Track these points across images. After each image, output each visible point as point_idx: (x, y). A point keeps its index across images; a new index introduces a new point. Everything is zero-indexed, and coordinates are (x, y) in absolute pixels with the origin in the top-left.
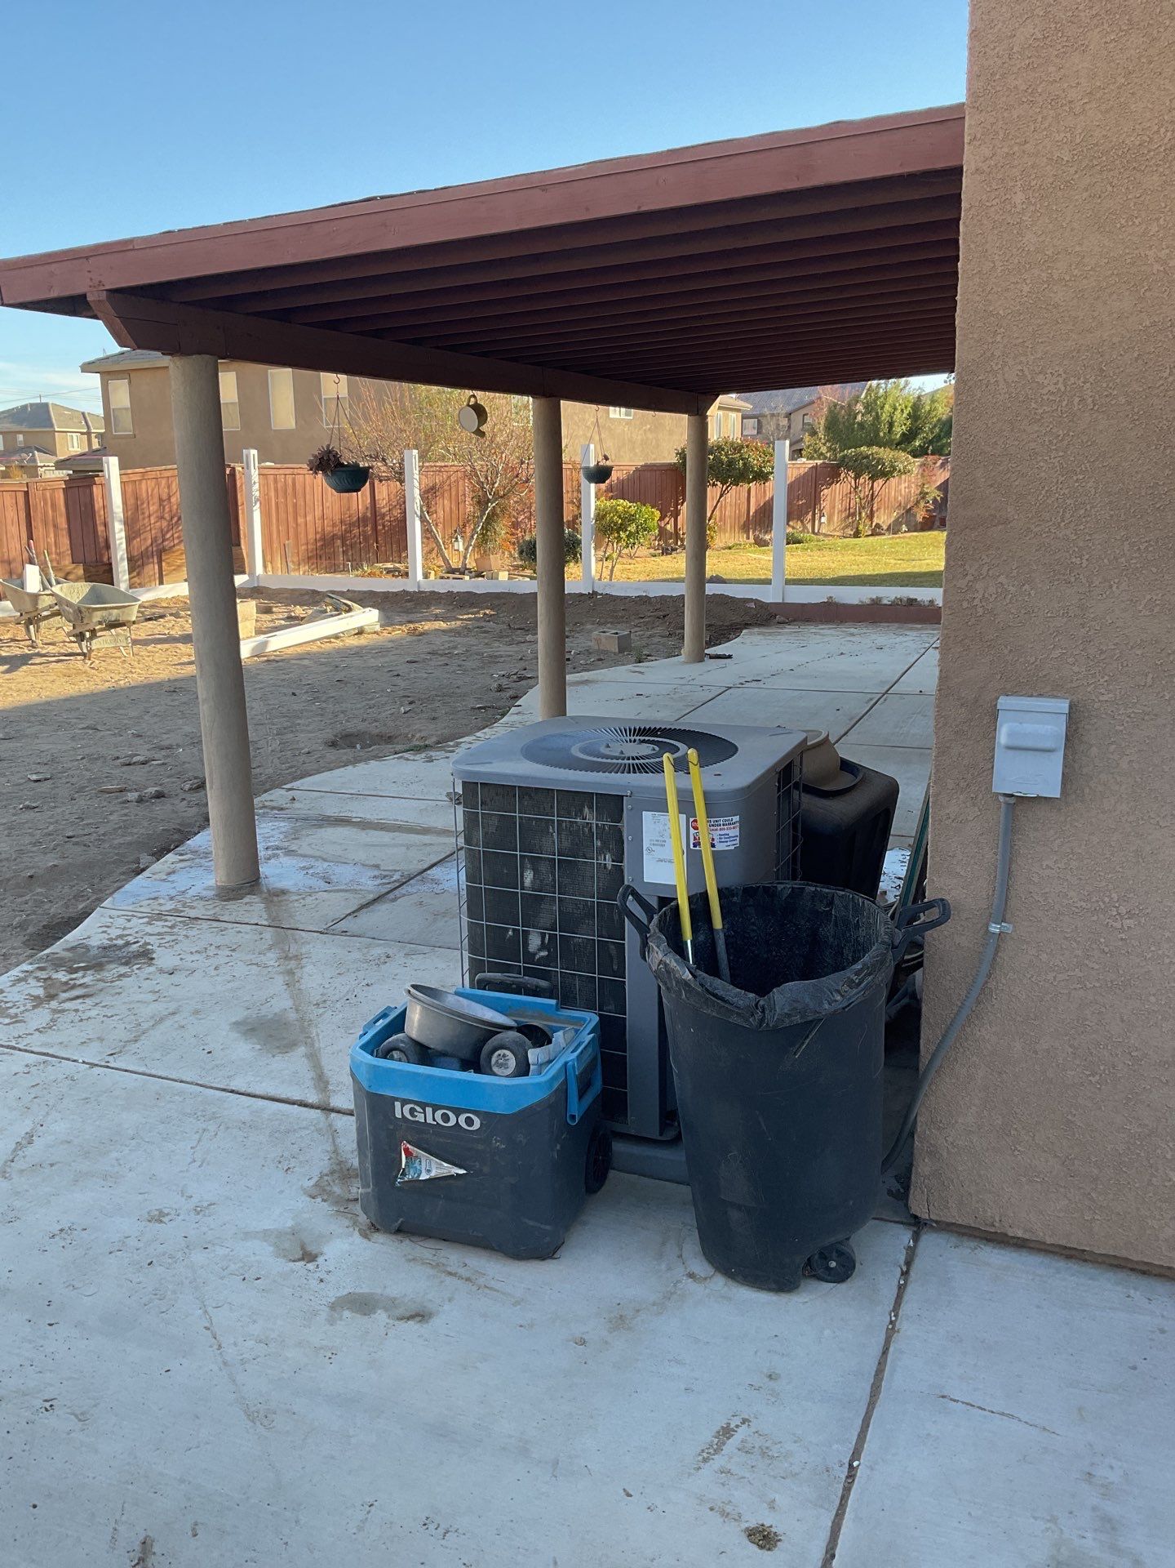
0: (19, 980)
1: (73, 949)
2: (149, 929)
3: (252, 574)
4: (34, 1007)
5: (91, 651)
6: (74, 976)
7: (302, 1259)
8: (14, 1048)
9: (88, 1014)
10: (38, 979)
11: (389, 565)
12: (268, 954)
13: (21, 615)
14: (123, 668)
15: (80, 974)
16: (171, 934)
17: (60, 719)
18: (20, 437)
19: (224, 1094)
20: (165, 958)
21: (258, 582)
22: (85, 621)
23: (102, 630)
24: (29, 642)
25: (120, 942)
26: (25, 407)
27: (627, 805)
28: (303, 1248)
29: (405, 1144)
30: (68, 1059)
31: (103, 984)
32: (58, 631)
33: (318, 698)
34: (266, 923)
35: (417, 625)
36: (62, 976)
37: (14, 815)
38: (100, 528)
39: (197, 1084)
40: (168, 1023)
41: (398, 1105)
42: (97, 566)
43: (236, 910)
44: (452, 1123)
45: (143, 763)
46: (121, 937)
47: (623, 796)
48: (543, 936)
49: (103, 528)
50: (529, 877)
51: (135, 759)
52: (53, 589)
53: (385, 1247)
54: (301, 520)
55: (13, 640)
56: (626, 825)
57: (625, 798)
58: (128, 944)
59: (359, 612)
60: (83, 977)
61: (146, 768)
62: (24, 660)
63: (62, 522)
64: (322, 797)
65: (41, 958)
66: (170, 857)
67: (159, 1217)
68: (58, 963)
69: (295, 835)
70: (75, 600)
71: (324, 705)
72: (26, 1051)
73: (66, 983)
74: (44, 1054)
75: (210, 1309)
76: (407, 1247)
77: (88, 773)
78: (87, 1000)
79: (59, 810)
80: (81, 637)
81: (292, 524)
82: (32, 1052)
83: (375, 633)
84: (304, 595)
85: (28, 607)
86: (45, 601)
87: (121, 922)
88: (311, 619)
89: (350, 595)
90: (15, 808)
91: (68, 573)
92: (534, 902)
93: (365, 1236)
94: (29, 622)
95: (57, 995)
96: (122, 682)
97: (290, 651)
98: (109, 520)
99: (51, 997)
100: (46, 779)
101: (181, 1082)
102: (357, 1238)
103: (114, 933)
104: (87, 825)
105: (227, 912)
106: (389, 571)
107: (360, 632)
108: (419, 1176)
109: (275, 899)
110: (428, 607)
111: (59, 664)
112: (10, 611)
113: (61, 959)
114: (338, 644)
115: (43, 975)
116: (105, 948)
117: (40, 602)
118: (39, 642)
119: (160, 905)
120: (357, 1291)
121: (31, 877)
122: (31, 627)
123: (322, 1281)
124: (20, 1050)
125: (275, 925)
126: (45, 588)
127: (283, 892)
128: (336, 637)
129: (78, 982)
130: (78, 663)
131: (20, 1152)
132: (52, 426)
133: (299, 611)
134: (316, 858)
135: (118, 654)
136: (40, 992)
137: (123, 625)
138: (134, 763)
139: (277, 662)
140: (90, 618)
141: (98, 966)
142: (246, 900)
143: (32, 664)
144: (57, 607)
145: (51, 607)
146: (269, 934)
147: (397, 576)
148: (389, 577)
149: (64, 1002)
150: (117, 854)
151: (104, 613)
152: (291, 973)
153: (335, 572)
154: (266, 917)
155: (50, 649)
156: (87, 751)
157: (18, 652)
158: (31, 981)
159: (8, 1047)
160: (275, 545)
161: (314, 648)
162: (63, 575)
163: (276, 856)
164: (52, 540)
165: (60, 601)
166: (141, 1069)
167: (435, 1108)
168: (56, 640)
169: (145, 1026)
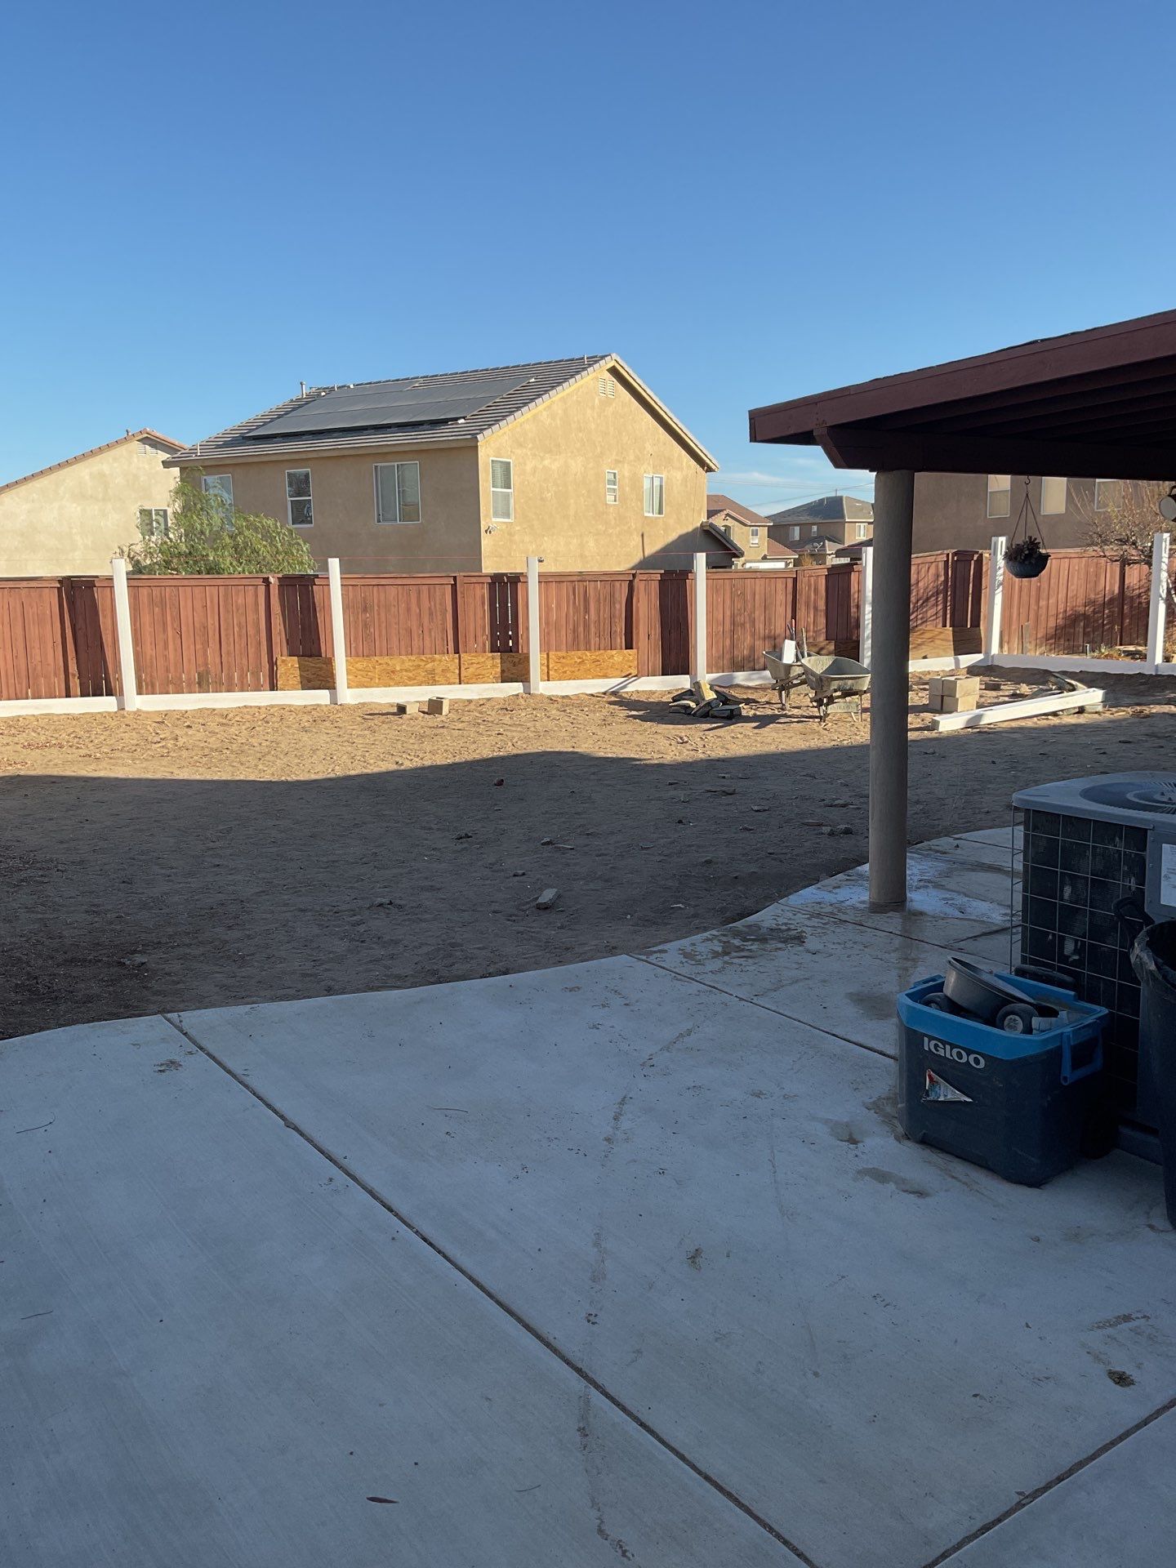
0: (708, 940)
1: (749, 926)
2: (807, 923)
3: (987, 653)
4: (713, 958)
5: (826, 715)
6: (745, 943)
7: (848, 1141)
8: (693, 979)
9: (748, 968)
10: (720, 941)
11: (1131, 648)
12: (892, 954)
13: (777, 681)
14: (850, 731)
15: (750, 943)
16: (823, 928)
17: (788, 767)
18: (815, 528)
19: (827, 1035)
20: (812, 943)
21: (992, 661)
22: (824, 689)
23: (838, 697)
24: (780, 706)
25: (784, 927)
26: (822, 501)
27: (1150, 838)
28: (851, 1135)
29: (929, 1072)
30: (726, 993)
31: (764, 952)
32: (803, 697)
33: (1015, 767)
34: (899, 933)
35: (1144, 708)
36: (737, 942)
37: (735, 833)
38: (853, 610)
39: (809, 1025)
40: (801, 984)
41: (926, 1039)
42: (847, 643)
43: (879, 920)
44: (964, 1060)
45: (844, 806)
46: (786, 924)
47: (1146, 830)
48: (1076, 941)
49: (855, 610)
50: (1067, 891)
51: (837, 802)
52: (803, 661)
53: (910, 1149)
54: (1043, 603)
55: (768, 703)
56: (1147, 854)
57: (1149, 831)
58: (789, 929)
59: (1081, 691)
60: (752, 945)
61: (844, 810)
62: (773, 719)
63: (822, 605)
64: (983, 848)
65: (726, 929)
66: (840, 876)
67: (758, 1095)
68: (737, 934)
69: (948, 874)
70: (819, 671)
71: (1019, 774)
72: (701, 983)
73: (738, 947)
74: (710, 986)
75: (775, 1151)
76: (927, 1153)
77: (797, 809)
78: (750, 960)
79: (768, 834)
80: (820, 703)
81: (1033, 607)
82: (704, 984)
83: (1096, 713)
84: (1035, 674)
85: (783, 675)
86: (797, 671)
87: (790, 915)
88: (1034, 696)
89: (1081, 676)
90: (736, 829)
91: (822, 649)
92: (1070, 913)
93: (897, 1139)
94: (782, 688)
95: (730, 953)
96: (845, 742)
97: (1005, 725)
98: (861, 603)
99: (726, 953)
100: (765, 810)
101: (799, 1021)
102: (892, 1140)
103: (781, 921)
104: (786, 846)
105: (871, 921)
106: (1129, 654)
107: (1081, 710)
108: (938, 1098)
109: (913, 918)
110: (1163, 691)
111: (800, 724)
112: (769, 679)
113: (738, 931)
114: (1054, 721)
115: (724, 939)
116: (772, 929)
117: (791, 671)
118: (788, 706)
119: (822, 908)
120: (880, 1168)
121: (736, 878)
122: (783, 692)
123: (857, 1156)
124: (697, 981)
125: (906, 935)
126: (798, 660)
127: (921, 913)
128: (1055, 714)
129: (747, 948)
130: (814, 725)
131: (681, 1039)
132: (843, 517)
133: (1024, 689)
134: (959, 893)
135: (850, 719)
136: (720, 949)
137: (855, 694)
138: (836, 806)
139: (989, 733)
140: (829, 686)
141: (764, 940)
142: (888, 915)
143: (778, 723)
144: (804, 677)
145: (799, 676)
146: (897, 941)
147: (1137, 659)
148: (1128, 660)
149: (734, 958)
150: (803, 871)
151: (841, 682)
152: (906, 969)
153: (1073, 653)
154: (899, 928)
155: (795, 712)
156: (802, 793)
157: (770, 712)
158: (715, 942)
159: (689, 978)
160: (1014, 627)
161: (1029, 723)
162: (817, 649)
163: (927, 887)
164: (811, 620)
165: (807, 671)
166: (773, 1009)
167: (953, 1046)
168: (801, 704)
169: (785, 982)
